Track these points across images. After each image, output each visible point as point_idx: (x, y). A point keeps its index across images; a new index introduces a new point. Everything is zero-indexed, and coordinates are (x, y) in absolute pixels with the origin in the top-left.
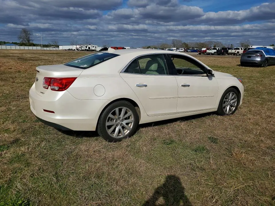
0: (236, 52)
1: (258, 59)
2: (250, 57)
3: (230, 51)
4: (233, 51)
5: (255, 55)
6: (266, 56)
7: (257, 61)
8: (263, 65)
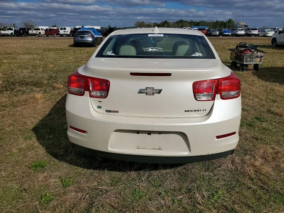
0: (38, 33)
1: (90, 39)
2: (83, 37)
3: (30, 32)
4: (35, 32)
5: (87, 36)
6: (95, 36)
7: (89, 41)
8: (95, 45)
